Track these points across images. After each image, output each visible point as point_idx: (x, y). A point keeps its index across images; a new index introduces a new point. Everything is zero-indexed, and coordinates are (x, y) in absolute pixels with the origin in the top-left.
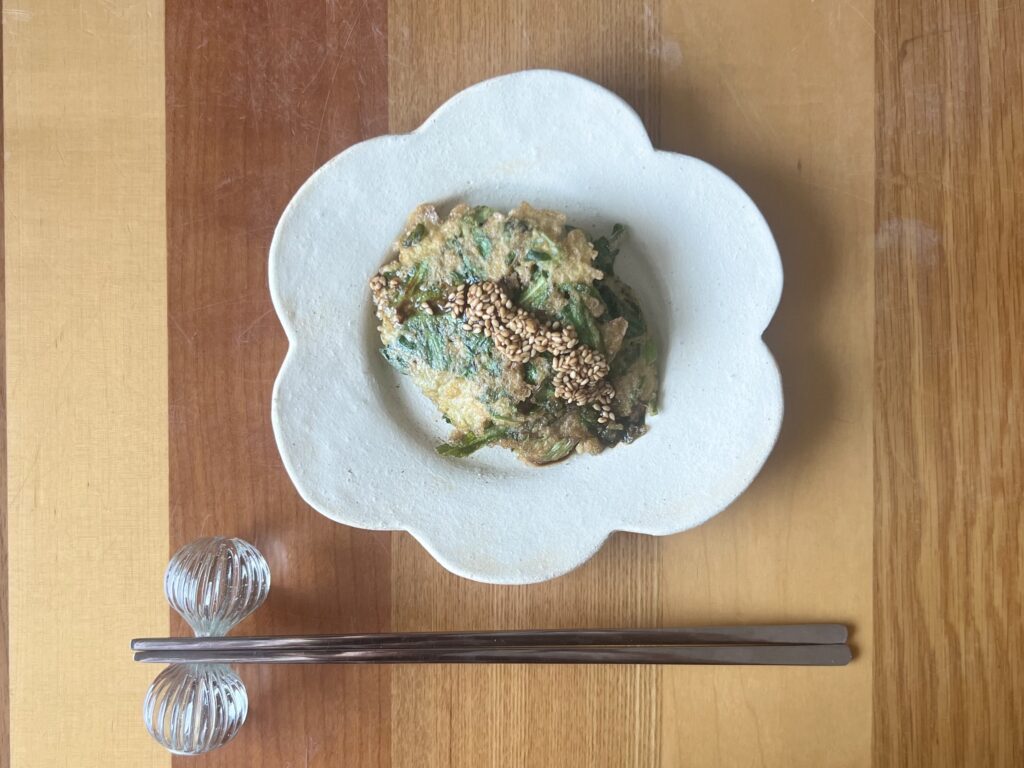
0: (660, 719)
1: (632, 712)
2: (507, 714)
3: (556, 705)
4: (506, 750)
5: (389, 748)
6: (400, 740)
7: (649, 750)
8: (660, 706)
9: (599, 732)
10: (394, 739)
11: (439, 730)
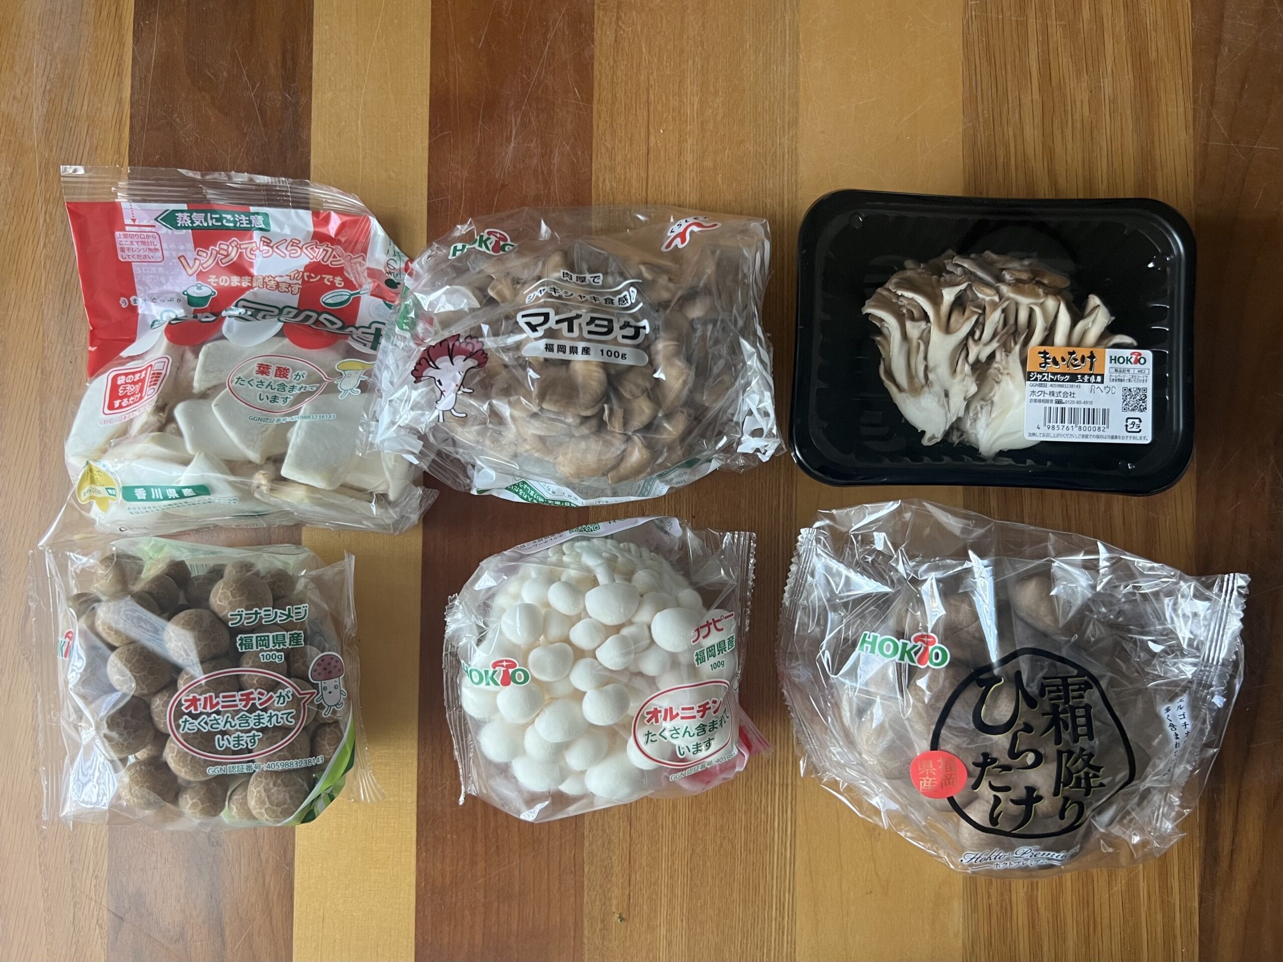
0: (794, 835)
1: (772, 827)
2: (674, 827)
3: (712, 819)
4: (673, 854)
5: (583, 850)
6: (591, 844)
7: (785, 858)
8: (794, 823)
9: (746, 842)
10: (587, 844)
11: (621, 837)
